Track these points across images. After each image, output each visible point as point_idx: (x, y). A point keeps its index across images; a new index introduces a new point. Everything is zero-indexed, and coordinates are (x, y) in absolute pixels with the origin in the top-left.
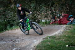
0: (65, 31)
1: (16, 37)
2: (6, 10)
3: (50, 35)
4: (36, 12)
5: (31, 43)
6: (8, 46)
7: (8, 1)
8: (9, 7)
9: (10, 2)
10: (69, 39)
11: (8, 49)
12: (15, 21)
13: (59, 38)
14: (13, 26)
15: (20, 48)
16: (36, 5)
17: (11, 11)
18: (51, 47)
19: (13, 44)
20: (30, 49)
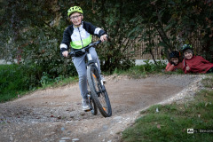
0: (202, 91)
1: (65, 108)
2: (38, 32)
3: (162, 103)
4: (121, 39)
5: (109, 124)
6: (44, 132)
7: (43, 9)
8: (46, 26)
9: (50, 11)
11: (46, 139)
13: (187, 112)
14: (57, 76)
15: (77, 137)
16: (121, 19)
17: (50, 36)
18: (165, 134)
19: (59, 126)
20: (107, 140)
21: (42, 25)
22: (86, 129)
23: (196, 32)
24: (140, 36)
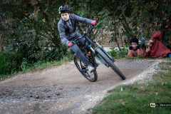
0: (159, 73)
1: (43, 89)
2: (18, 24)
3: (126, 83)
5: (81, 102)
6: (24, 110)
7: (22, 3)
8: (26, 18)
9: (29, 5)
10: (170, 93)
12: (40, 49)
13: (146, 90)
14: (35, 61)
16: (91, 12)
17: (30, 28)
18: (128, 110)
19: (37, 105)
21: (22, 17)
22: (61, 106)
23: (154, 24)
24: (106, 27)
